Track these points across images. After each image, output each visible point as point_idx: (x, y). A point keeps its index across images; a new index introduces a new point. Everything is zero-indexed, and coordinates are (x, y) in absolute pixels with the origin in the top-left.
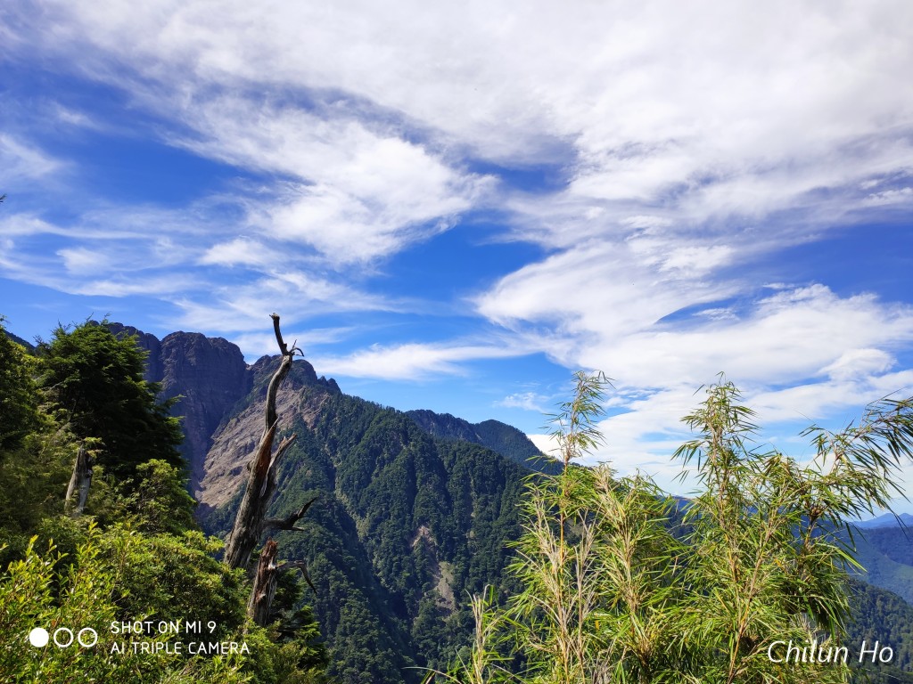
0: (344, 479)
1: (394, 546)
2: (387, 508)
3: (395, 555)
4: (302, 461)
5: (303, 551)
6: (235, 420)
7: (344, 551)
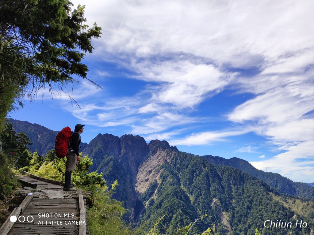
0: (184, 182)
1: (205, 206)
2: (200, 192)
3: (205, 210)
4: (168, 176)
5: (173, 208)
6: (145, 163)
7: (187, 208)
